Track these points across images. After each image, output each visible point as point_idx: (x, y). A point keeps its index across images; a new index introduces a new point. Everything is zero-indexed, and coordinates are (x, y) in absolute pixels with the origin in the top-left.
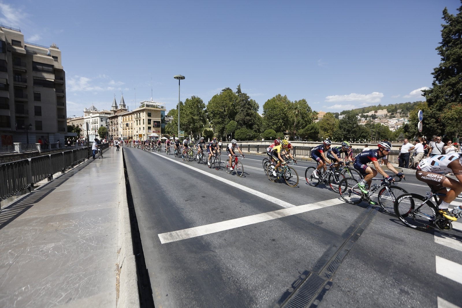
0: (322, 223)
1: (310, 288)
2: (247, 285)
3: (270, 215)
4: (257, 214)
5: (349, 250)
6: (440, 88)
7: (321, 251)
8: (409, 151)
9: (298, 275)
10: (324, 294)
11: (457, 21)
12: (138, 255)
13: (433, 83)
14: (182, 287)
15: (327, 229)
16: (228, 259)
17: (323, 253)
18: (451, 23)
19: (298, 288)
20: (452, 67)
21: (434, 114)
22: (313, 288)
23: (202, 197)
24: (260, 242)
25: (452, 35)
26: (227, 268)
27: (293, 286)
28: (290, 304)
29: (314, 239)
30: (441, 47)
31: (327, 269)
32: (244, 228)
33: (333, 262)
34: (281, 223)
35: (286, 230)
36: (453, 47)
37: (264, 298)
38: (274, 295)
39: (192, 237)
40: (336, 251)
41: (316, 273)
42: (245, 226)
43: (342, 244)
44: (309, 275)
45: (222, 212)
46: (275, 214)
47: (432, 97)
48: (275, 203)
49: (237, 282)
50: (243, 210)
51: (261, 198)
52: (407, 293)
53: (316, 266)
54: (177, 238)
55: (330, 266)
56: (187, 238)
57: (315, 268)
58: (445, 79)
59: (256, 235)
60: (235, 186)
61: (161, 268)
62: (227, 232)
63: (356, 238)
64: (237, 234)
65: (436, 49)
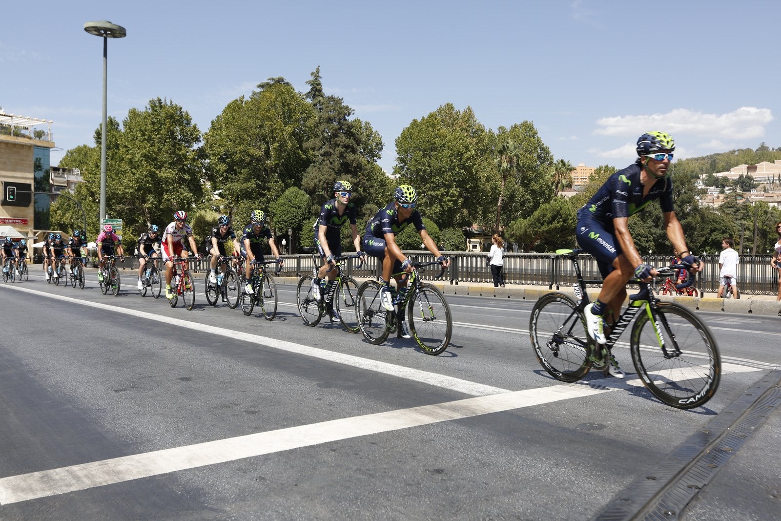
0: (601, 427)
3: (424, 414)
4: (378, 411)
5: (700, 485)
7: (605, 490)
15: (620, 439)
17: (611, 494)
23: (178, 381)
24: (391, 477)
29: (579, 464)
33: (650, 516)
34: (463, 430)
35: (482, 446)
39: (132, 478)
40: (657, 490)
42: (336, 442)
43: (675, 473)
45: (253, 413)
50: (330, 405)
51: (394, 376)
54: (70, 485)
56: (110, 483)
59: (374, 461)
60: (301, 353)
62: (269, 459)
63: (720, 457)
64: (305, 462)
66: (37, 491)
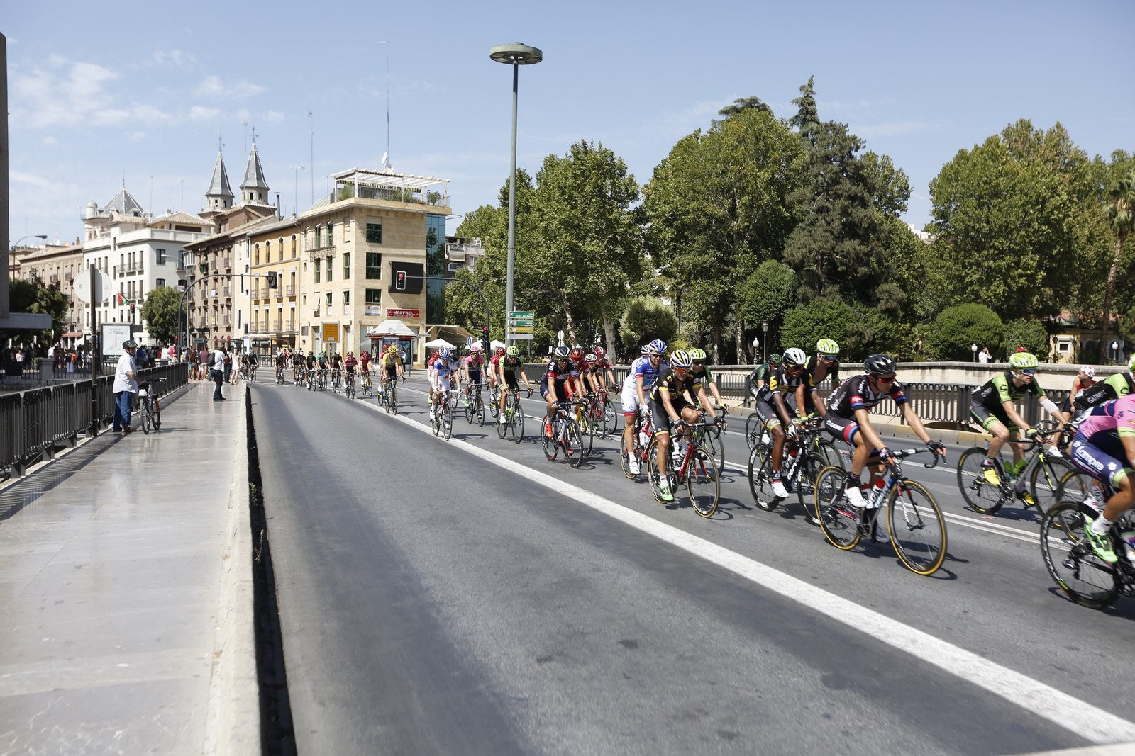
48: (1023, 703)
50: (846, 733)
60: (793, 596)
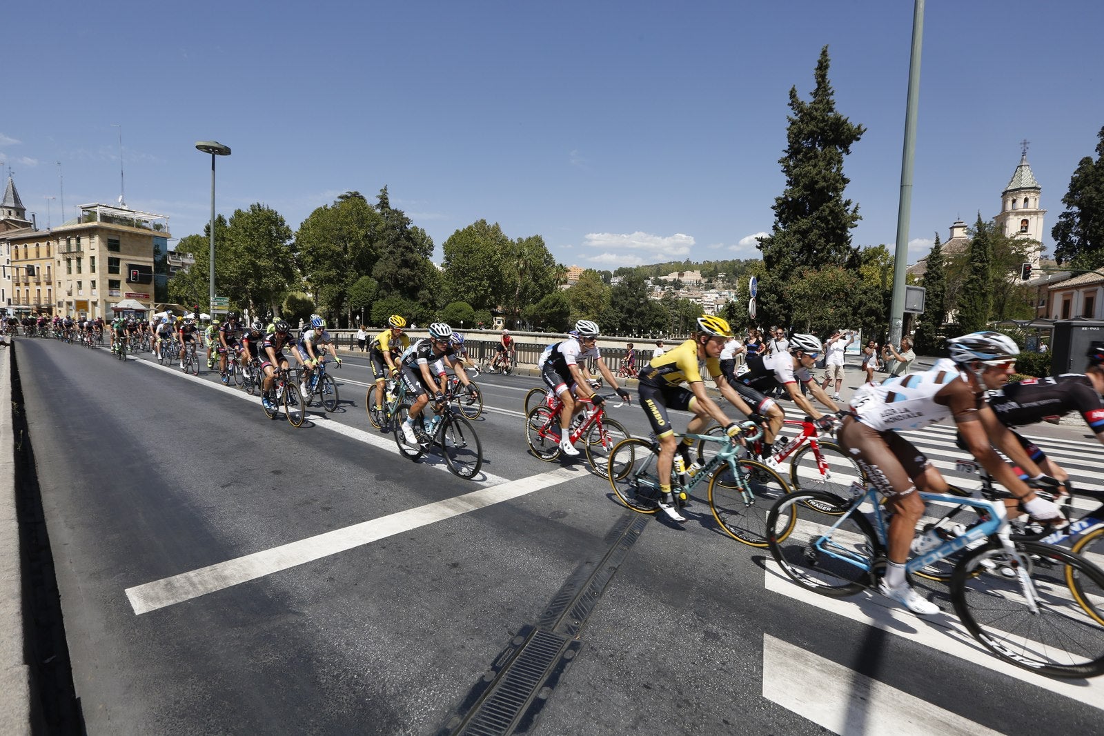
0: (565, 514)
1: (532, 663)
2: (384, 686)
3: (449, 507)
4: (418, 506)
5: (616, 566)
6: (784, 238)
7: (560, 577)
8: (734, 355)
9: (507, 639)
10: (562, 672)
11: (810, 114)
12: (48, 661)
13: (773, 227)
14: (195, 728)
15: (575, 526)
16: (337, 627)
17: (563, 580)
18: (801, 116)
19: (506, 669)
20: (803, 199)
21: (776, 285)
22: (539, 661)
23: (271, 474)
24: (423, 573)
25: (803, 139)
26: (333, 652)
27: (495, 668)
28: (487, 709)
29: (547, 553)
30: (786, 158)
31: (571, 614)
32: (382, 544)
33: (584, 597)
34: (474, 523)
35: (485, 538)
36: (804, 162)
37: (426, 709)
38: (450, 697)
39: (234, 584)
40: (591, 573)
41: (546, 628)
42: (385, 539)
43: (604, 556)
44: (533, 634)
45: (327, 509)
46: (460, 503)
47: (772, 252)
49: (356, 683)
50: (384, 500)
52: (716, 636)
53: (547, 613)
54: (187, 593)
55: (576, 607)
56: (218, 589)
57: (545, 617)
58: (792, 221)
59: (412, 558)
61: (130, 686)
62: (338, 559)
63: (632, 539)
64: (363, 560)
65: (779, 162)
66: (163, 599)
